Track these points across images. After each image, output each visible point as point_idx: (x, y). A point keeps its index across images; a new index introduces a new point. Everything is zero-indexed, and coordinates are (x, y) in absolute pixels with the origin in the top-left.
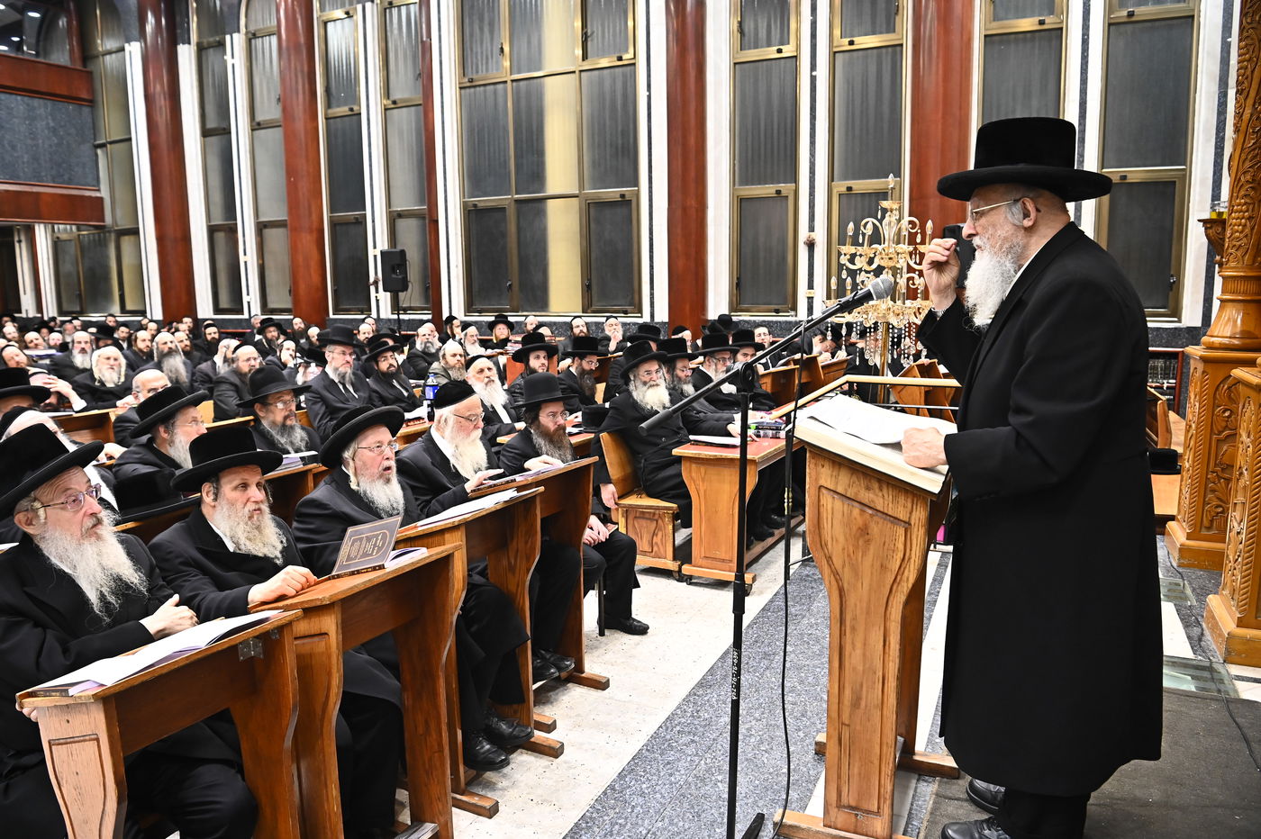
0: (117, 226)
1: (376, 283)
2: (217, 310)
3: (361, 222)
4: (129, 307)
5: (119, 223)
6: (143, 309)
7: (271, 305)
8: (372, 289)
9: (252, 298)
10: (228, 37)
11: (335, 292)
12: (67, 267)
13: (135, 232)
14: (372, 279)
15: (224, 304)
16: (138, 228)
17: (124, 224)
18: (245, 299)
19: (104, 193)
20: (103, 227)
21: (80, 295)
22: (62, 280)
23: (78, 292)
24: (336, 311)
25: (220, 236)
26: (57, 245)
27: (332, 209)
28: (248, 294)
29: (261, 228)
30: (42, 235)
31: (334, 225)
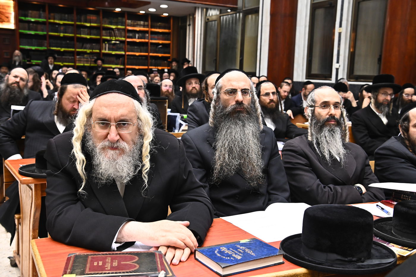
0: (245, 7)
2: (309, 75)
5: (247, 5)
6: (254, 71)
7: (357, 73)
9: (340, 65)
12: (211, 40)
13: (256, 11)
15: (315, 70)
16: (259, 8)
17: (249, 6)
18: (335, 65)
20: (237, 8)
21: (216, 60)
22: (208, 49)
23: (215, 58)
25: (320, 12)
26: (207, 24)
28: (338, 62)
29: (359, 1)
30: (199, 17)
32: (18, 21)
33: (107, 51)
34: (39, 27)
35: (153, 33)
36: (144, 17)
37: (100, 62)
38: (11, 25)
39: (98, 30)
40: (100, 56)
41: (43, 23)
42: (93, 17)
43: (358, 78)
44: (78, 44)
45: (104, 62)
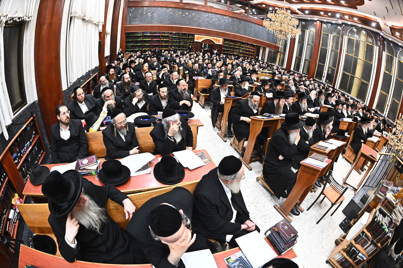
0: (281, 52)
1: (324, 77)
2: (294, 70)
3: (323, 66)
4: (280, 64)
6: (283, 66)
8: (323, 77)
9: (301, 70)
10: (306, 30)
11: (316, 75)
12: (270, 55)
14: (323, 76)
15: (296, 69)
16: (285, 53)
18: (300, 70)
19: (280, 47)
20: (278, 51)
22: (269, 57)
23: (271, 60)
24: (315, 78)
25: (298, 59)
26: (269, 52)
27: (319, 62)
29: (305, 60)
30: (267, 50)
31: (319, 64)
32: (223, 43)
33: (241, 51)
34: (227, 44)
35: (251, 48)
36: (250, 45)
37: (239, 54)
38: (221, 43)
39: (240, 46)
40: (240, 53)
41: (228, 44)
42: (239, 43)
43: (304, 74)
44: (235, 49)
45: (240, 54)
